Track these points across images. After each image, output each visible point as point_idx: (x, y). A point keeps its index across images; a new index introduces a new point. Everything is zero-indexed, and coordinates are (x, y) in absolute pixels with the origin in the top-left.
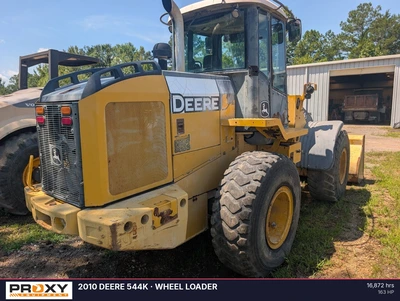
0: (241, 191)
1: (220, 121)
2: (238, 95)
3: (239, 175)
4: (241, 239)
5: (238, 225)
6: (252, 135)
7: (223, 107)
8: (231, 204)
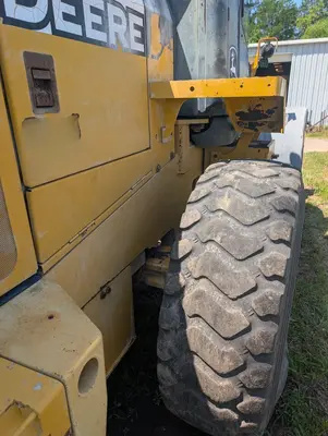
0: (245, 275)
1: (150, 86)
2: (180, 29)
3: (227, 229)
4: (248, 399)
5: (243, 368)
6: (207, 126)
7: (152, 51)
8: (219, 313)
